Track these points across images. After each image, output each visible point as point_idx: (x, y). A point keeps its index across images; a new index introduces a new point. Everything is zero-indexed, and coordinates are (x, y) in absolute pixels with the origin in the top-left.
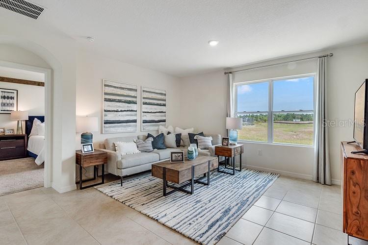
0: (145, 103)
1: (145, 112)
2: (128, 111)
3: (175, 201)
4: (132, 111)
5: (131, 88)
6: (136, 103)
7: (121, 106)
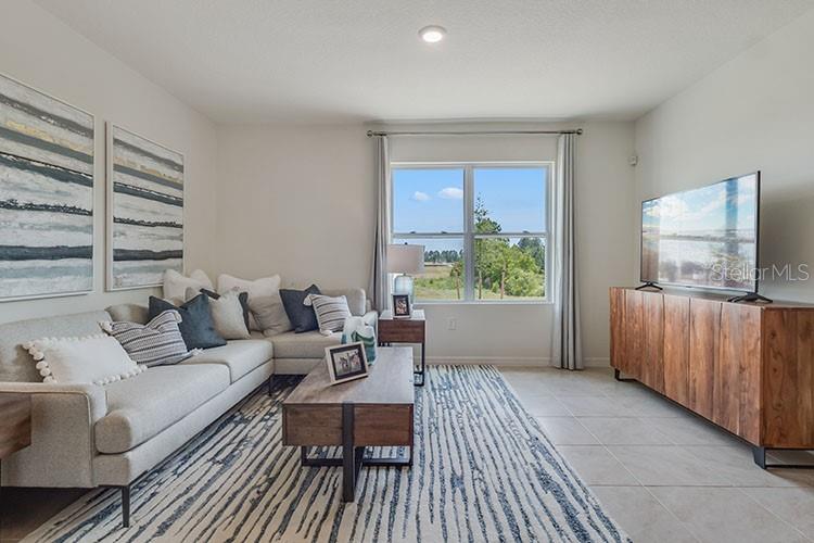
0: (121, 189)
1: (122, 221)
2: (57, 209)
3: (400, 508)
4: (74, 211)
5: (68, 116)
6: (90, 184)
7: (30, 186)
